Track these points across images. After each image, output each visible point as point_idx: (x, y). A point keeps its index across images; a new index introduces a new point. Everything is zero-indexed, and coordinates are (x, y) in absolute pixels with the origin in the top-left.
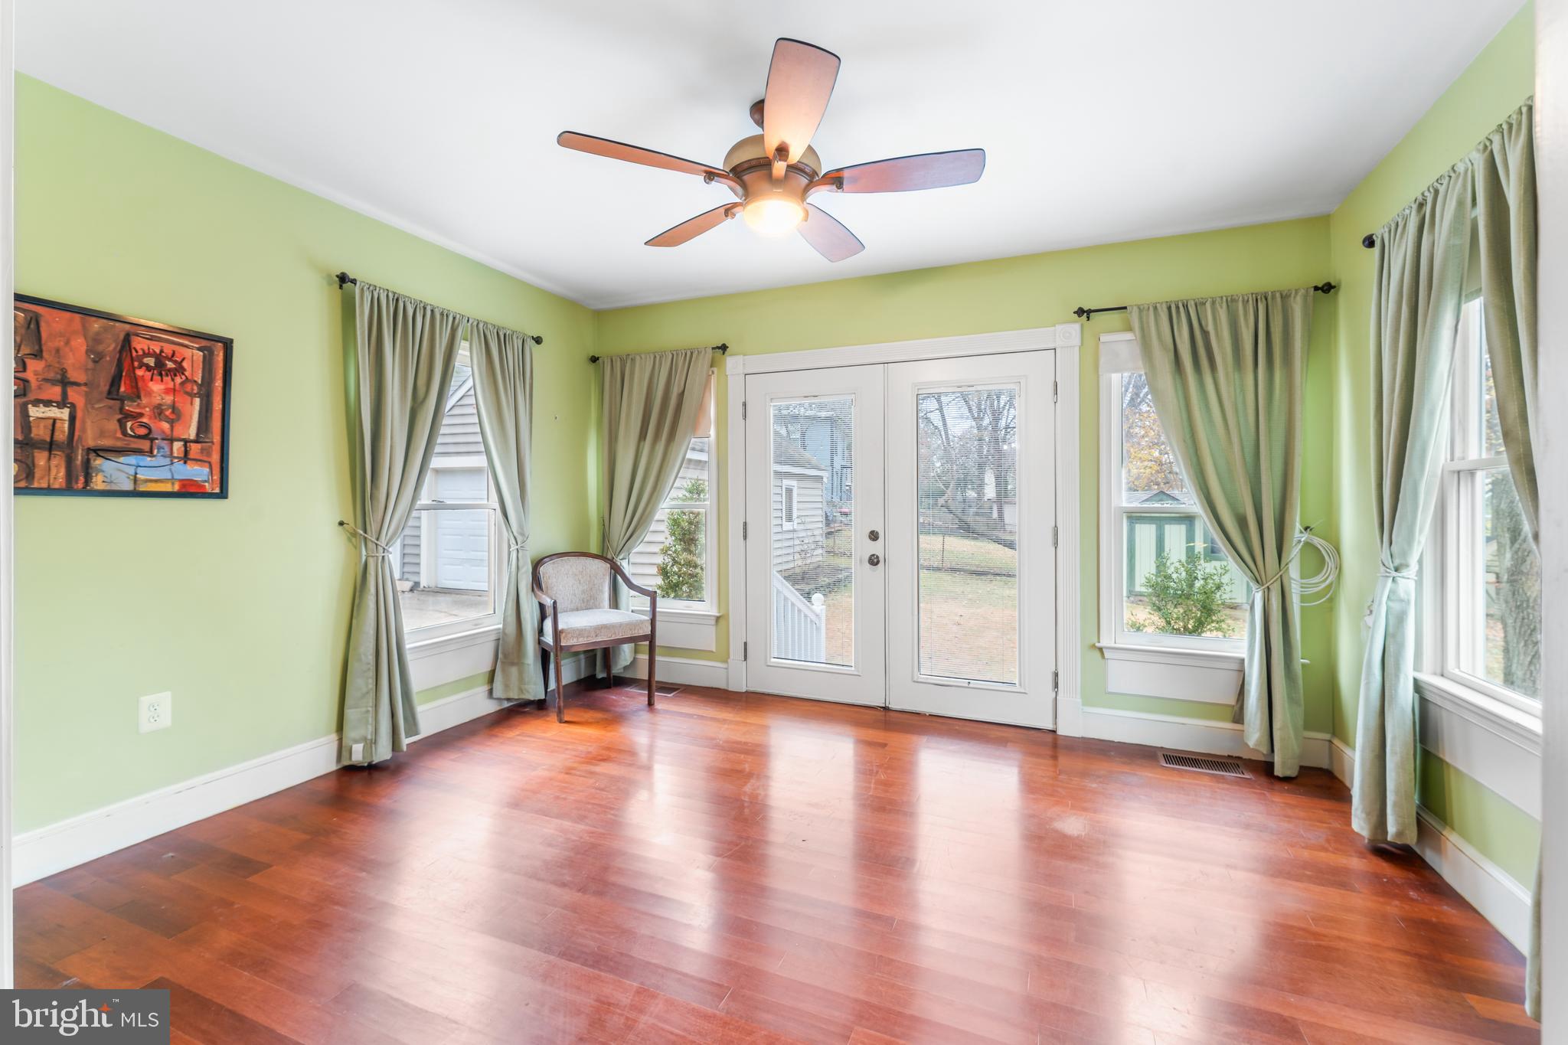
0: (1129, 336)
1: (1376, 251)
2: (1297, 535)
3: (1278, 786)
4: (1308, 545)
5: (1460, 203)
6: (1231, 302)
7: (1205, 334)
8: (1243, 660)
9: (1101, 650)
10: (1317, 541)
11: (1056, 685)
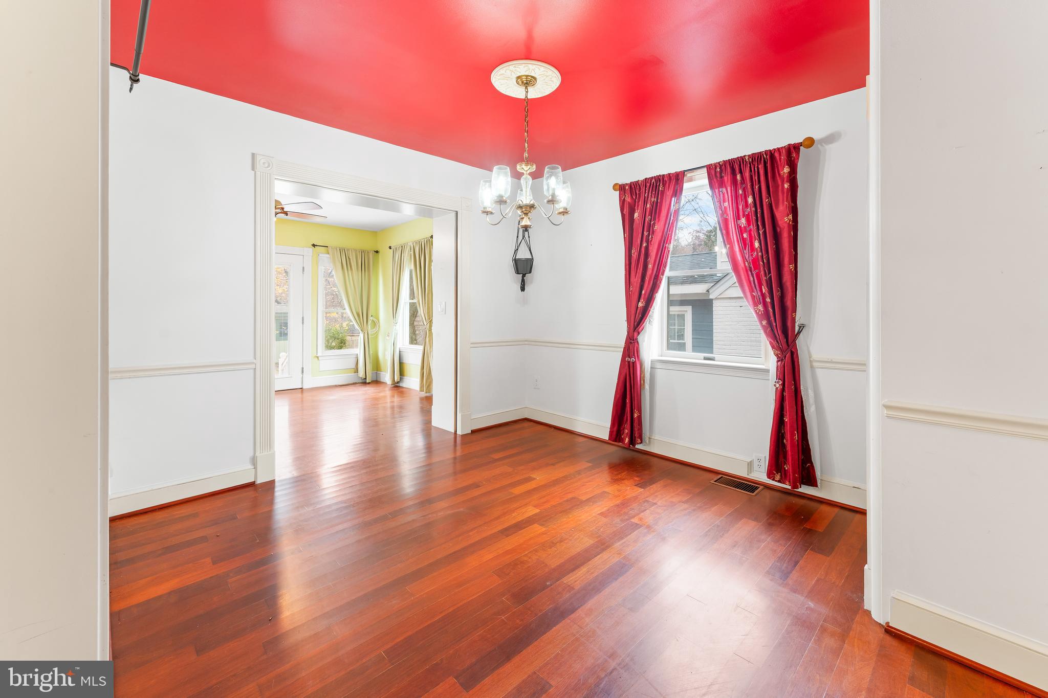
0: (328, 256)
1: (391, 250)
2: (370, 318)
3: (368, 385)
4: (373, 320)
5: (409, 251)
6: (356, 251)
7: (349, 259)
8: (357, 354)
9: (318, 357)
10: (374, 319)
11: (303, 372)
